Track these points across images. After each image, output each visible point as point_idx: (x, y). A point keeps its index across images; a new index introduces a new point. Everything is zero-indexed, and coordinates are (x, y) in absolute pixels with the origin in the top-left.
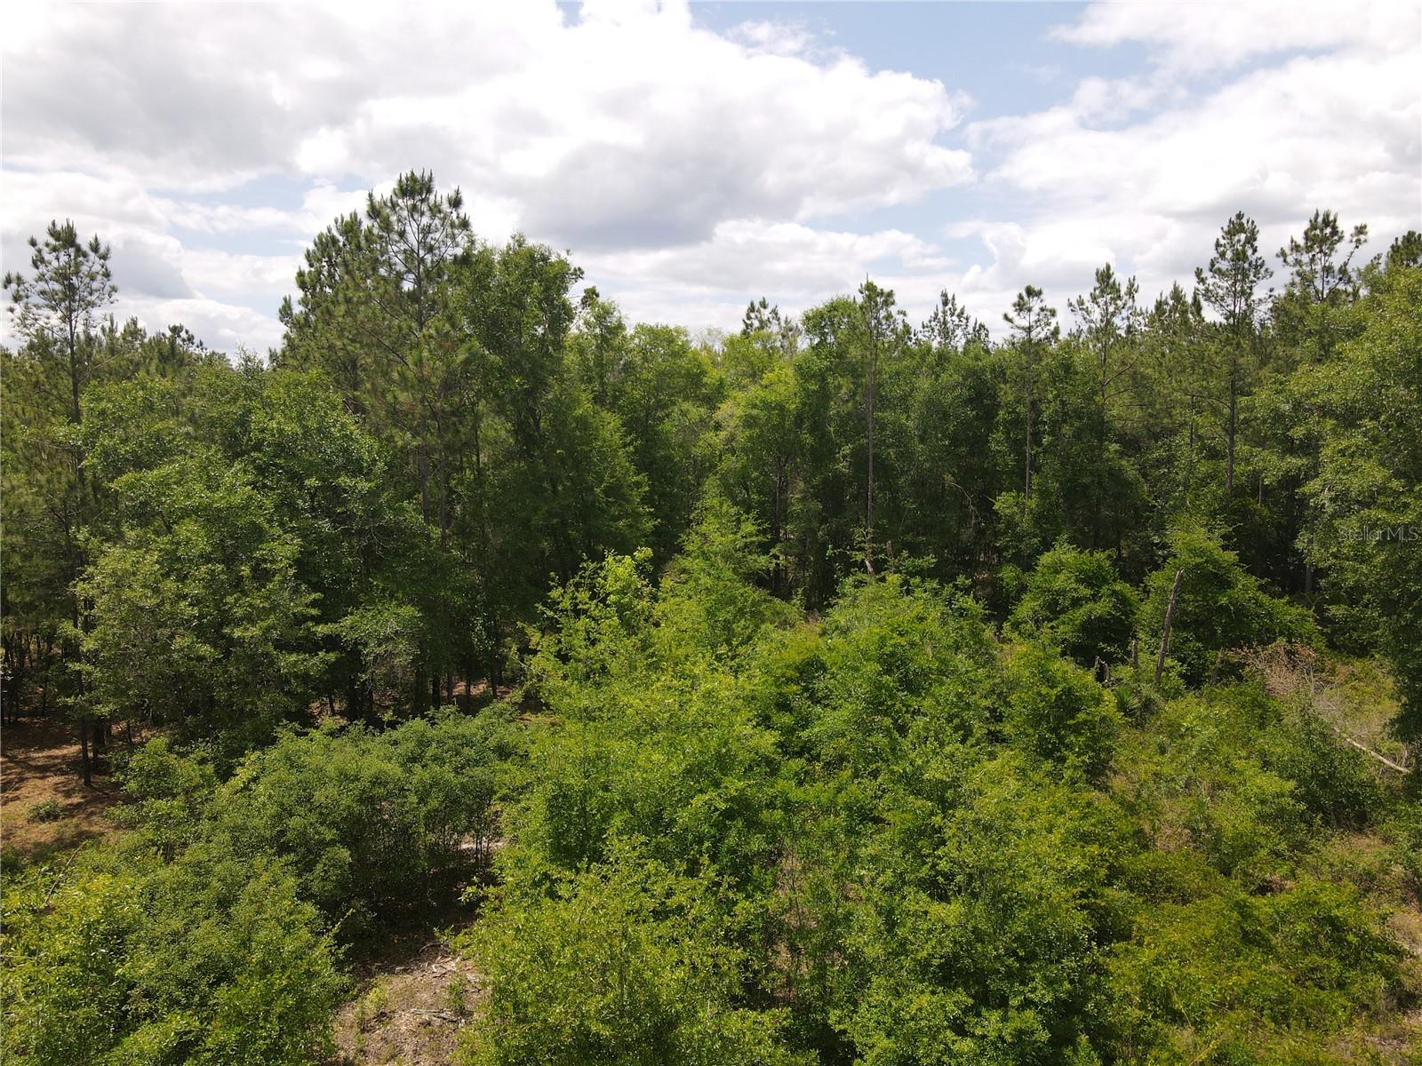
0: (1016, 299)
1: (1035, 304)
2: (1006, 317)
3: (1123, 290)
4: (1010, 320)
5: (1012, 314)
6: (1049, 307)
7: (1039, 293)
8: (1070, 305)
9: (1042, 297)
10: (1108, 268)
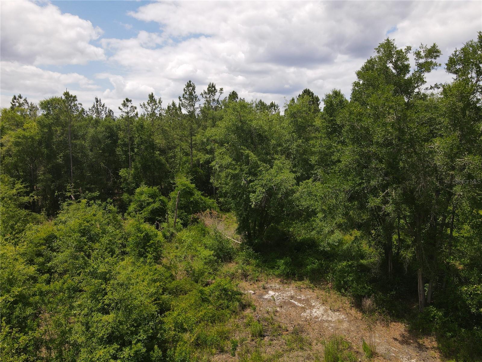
0: (123, 102)
1: (129, 105)
2: (119, 108)
3: (158, 102)
4: (121, 109)
5: (122, 107)
6: (134, 106)
7: (131, 101)
8: (141, 105)
9: (132, 102)
10: (152, 94)
